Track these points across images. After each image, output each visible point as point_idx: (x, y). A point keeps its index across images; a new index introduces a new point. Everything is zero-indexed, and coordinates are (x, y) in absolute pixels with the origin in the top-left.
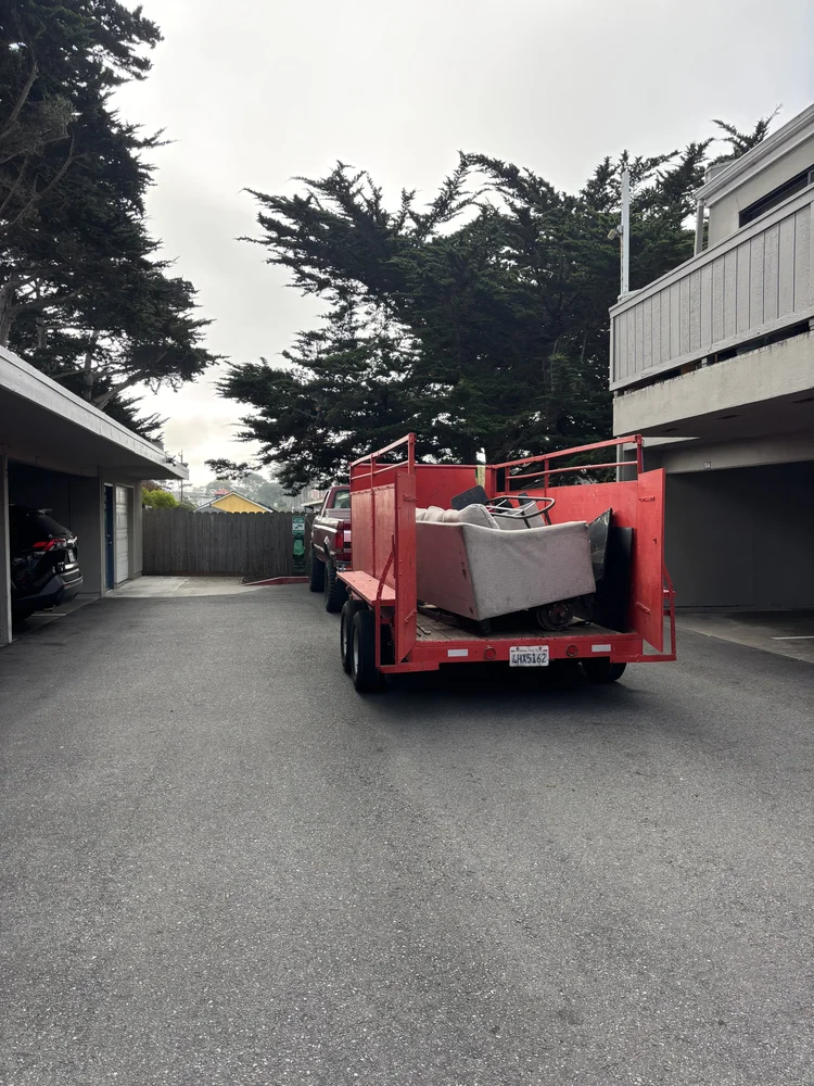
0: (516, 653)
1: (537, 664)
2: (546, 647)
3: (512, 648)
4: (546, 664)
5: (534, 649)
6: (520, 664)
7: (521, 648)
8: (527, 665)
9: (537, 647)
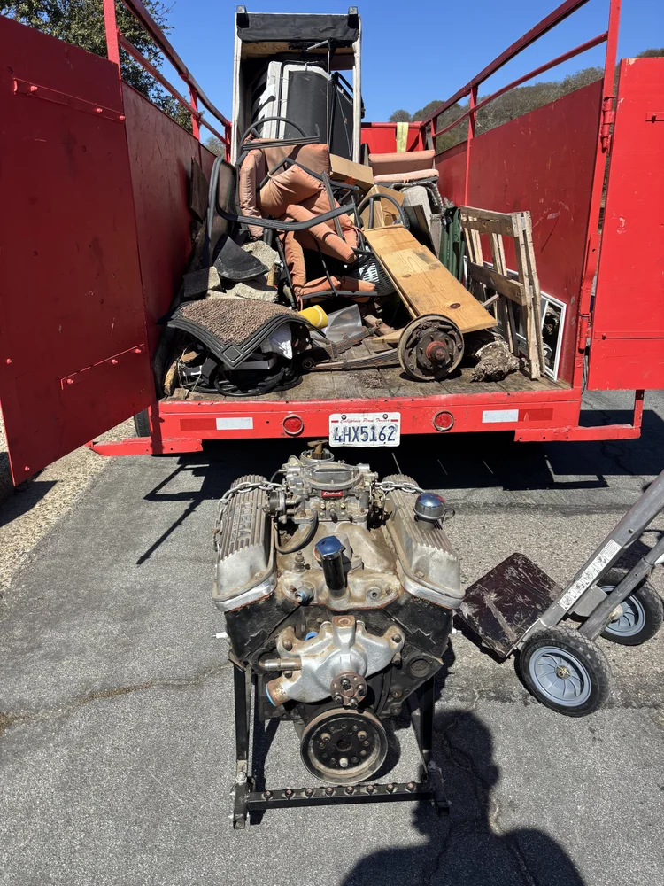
0: (341, 425)
1: (378, 444)
2: (397, 415)
3: (333, 417)
4: (396, 443)
5: (374, 419)
6: (347, 443)
7: (349, 416)
8: (361, 444)
9: (380, 415)
